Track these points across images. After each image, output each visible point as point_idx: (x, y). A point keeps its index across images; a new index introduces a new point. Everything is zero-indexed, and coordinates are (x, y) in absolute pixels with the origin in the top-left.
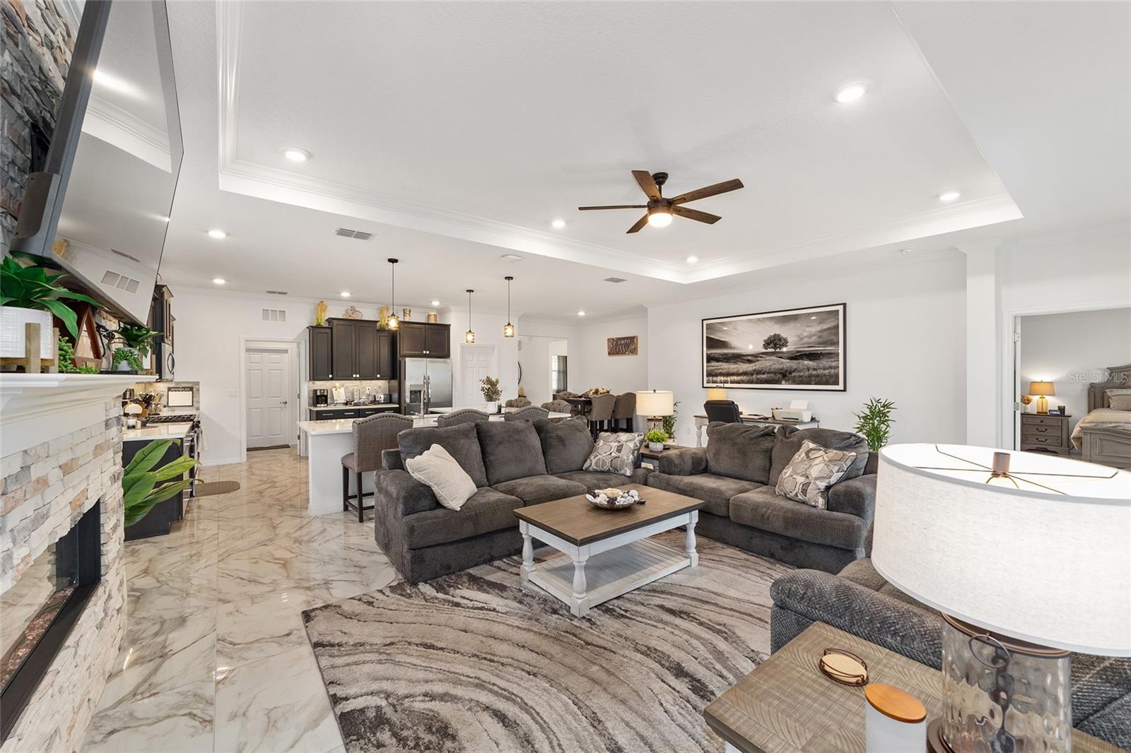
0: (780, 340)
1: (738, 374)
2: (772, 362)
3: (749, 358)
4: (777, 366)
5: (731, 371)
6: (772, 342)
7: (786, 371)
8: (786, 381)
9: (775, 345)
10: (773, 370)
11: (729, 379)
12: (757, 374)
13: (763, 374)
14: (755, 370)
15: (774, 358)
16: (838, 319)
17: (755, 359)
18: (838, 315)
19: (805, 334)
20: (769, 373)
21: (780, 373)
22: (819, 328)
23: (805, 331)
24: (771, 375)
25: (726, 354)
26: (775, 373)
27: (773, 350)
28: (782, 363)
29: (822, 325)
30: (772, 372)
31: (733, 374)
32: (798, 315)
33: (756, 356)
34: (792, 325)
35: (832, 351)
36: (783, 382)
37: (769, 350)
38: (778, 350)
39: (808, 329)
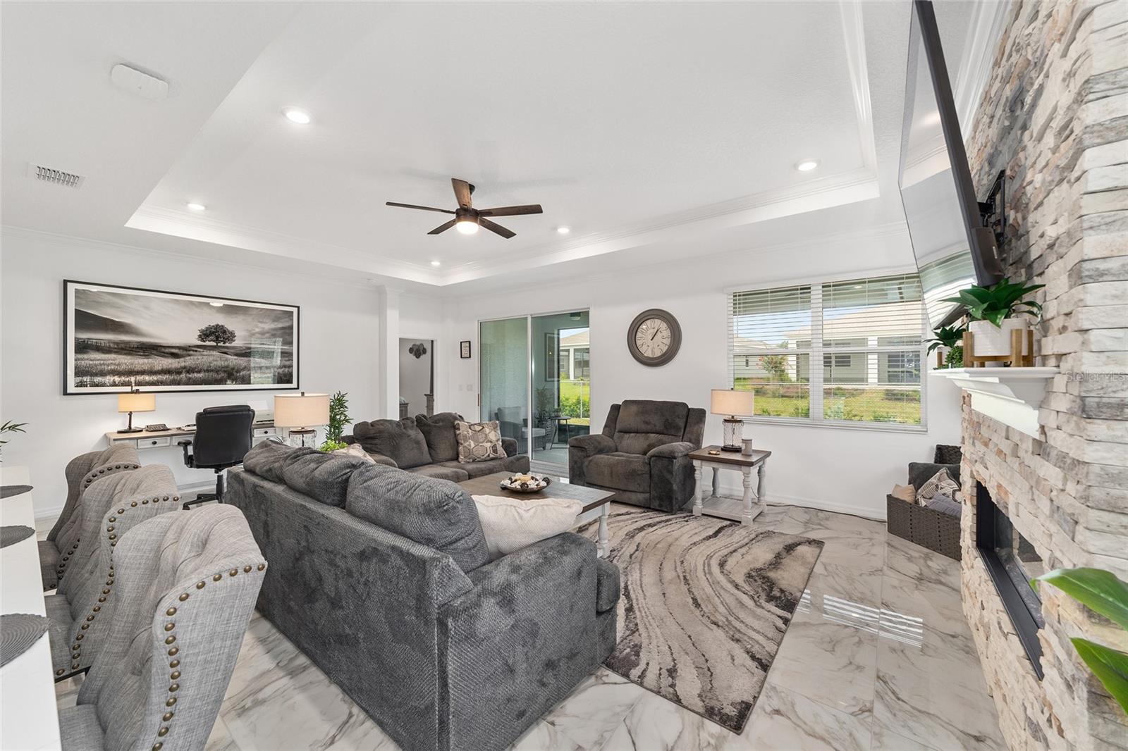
0: (224, 332)
1: (151, 372)
2: (211, 359)
3: (174, 351)
4: (219, 363)
5: (138, 368)
6: (212, 333)
7: (233, 369)
8: (233, 380)
9: (217, 337)
10: (212, 368)
11: (133, 379)
12: (188, 372)
13: (199, 372)
14: (185, 367)
15: (214, 353)
16: (293, 320)
17: (185, 352)
18: (293, 316)
19: (257, 330)
20: (208, 371)
21: (225, 371)
22: (273, 326)
23: (257, 327)
24: (211, 374)
25: (128, 343)
26: (217, 372)
27: (214, 344)
28: (227, 360)
29: (276, 323)
30: (212, 371)
31: (142, 373)
32: (249, 307)
33: (187, 350)
34: (241, 318)
35: (287, 351)
36: (229, 382)
37: (207, 343)
38: (221, 344)
39: (260, 325)
